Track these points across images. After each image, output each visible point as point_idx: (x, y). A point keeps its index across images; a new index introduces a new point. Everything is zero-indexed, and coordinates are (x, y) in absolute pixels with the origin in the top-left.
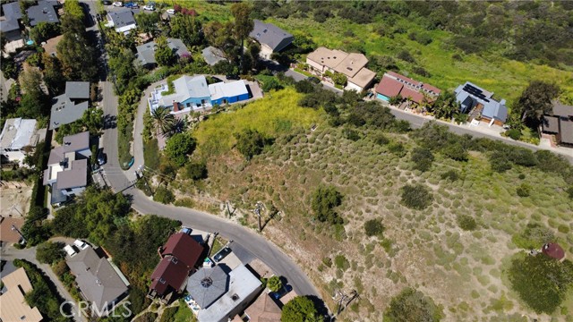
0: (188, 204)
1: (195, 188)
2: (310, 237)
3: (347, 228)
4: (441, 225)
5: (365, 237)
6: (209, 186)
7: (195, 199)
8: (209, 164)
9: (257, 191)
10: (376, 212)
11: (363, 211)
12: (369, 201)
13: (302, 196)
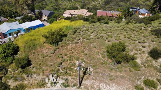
1: (24, 74)
2: (117, 77)
3: (138, 61)
5: (154, 62)
6: (34, 70)
7: (26, 82)
9: (69, 62)
10: (149, 46)
11: (142, 48)
12: (140, 42)
13: (98, 55)
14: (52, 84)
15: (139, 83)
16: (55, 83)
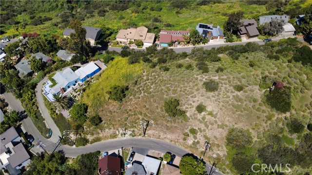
0: (98, 139)
1: (98, 129)
2: (172, 127)
3: (188, 114)
4: (229, 94)
5: (198, 115)
6: (106, 125)
7: (101, 135)
8: (100, 114)
9: (133, 116)
10: (198, 101)
11: (192, 103)
12: (192, 97)
13: (158, 109)
14: (122, 135)
15: (187, 131)
16: (125, 134)
